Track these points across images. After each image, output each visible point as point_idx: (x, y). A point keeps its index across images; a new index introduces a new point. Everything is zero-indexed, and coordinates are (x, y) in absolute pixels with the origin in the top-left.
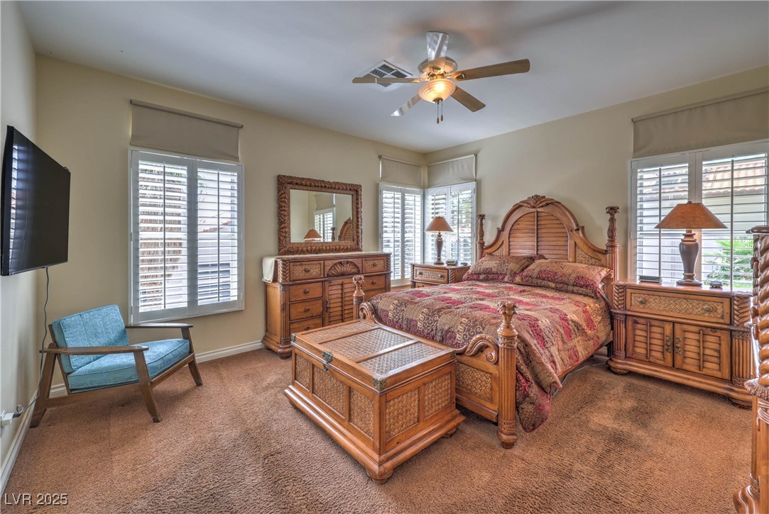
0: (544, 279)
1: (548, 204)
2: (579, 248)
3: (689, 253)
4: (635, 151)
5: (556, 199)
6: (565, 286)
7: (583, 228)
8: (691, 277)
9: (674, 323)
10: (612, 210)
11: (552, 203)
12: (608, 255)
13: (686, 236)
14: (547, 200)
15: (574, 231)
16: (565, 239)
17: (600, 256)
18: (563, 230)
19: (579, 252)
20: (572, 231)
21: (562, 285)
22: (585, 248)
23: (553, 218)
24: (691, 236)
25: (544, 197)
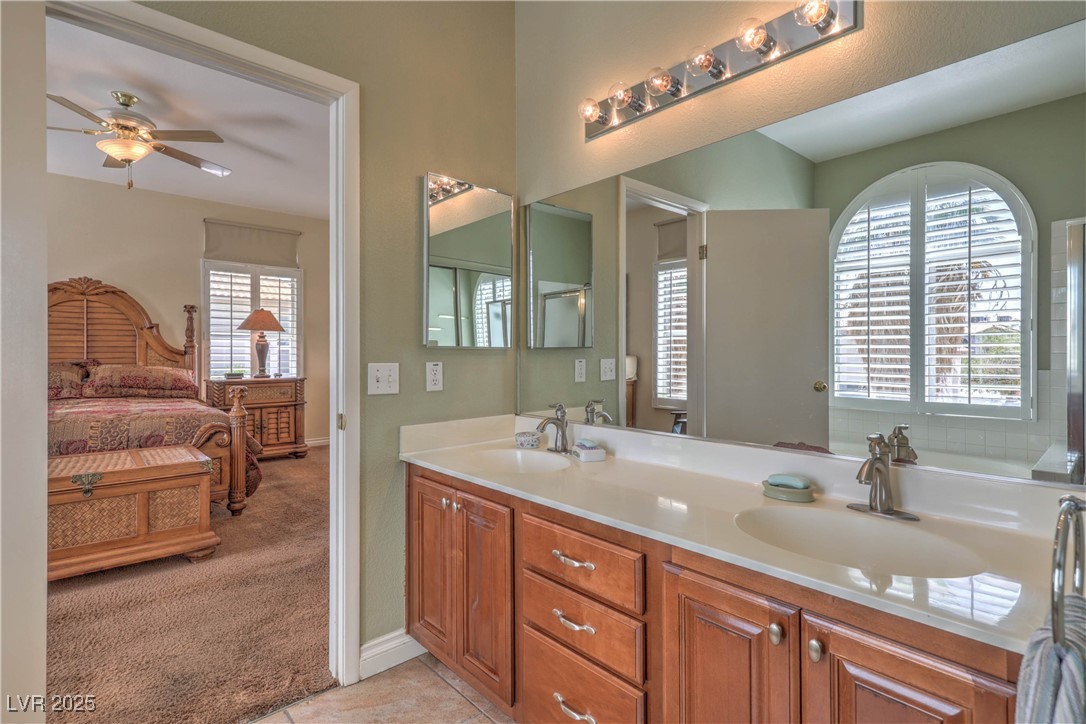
0: (131, 387)
1: (107, 292)
2: (152, 349)
3: (262, 351)
4: (207, 251)
5: (119, 288)
6: (161, 391)
7: (157, 326)
8: (263, 371)
9: (261, 408)
10: (190, 309)
11: (113, 292)
12: (187, 357)
13: (260, 337)
14: (106, 286)
15: (145, 330)
16: (132, 338)
17: (178, 357)
18: (131, 328)
19: (151, 353)
20: (142, 329)
21: (157, 391)
22: (160, 350)
23: (114, 311)
24: (263, 337)
25: (100, 282)
